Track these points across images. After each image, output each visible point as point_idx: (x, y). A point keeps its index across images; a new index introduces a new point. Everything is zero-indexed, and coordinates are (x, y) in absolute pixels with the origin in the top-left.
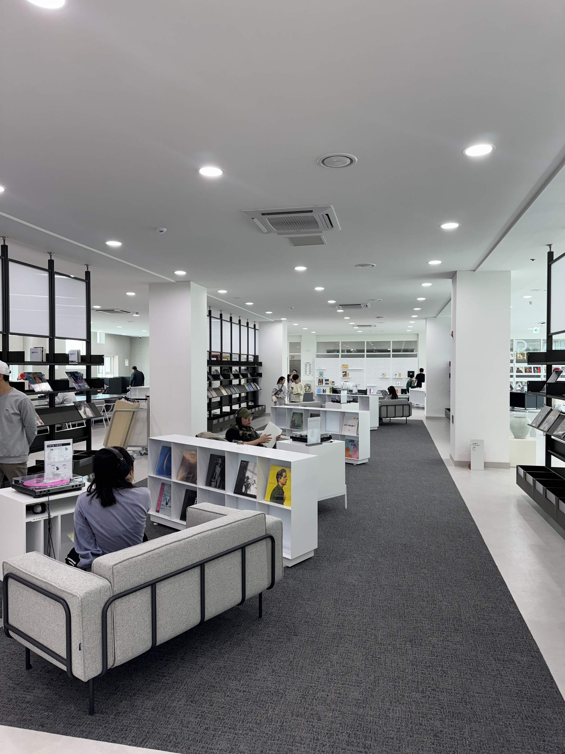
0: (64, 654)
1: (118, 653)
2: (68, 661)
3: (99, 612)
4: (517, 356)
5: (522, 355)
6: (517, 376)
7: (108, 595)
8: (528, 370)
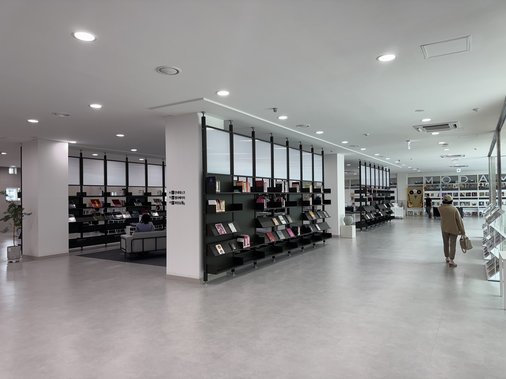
0: (125, 249)
1: (135, 250)
2: (126, 250)
3: (131, 241)
4: (460, 186)
5: (463, 185)
6: (461, 199)
7: (133, 239)
8: (468, 195)
